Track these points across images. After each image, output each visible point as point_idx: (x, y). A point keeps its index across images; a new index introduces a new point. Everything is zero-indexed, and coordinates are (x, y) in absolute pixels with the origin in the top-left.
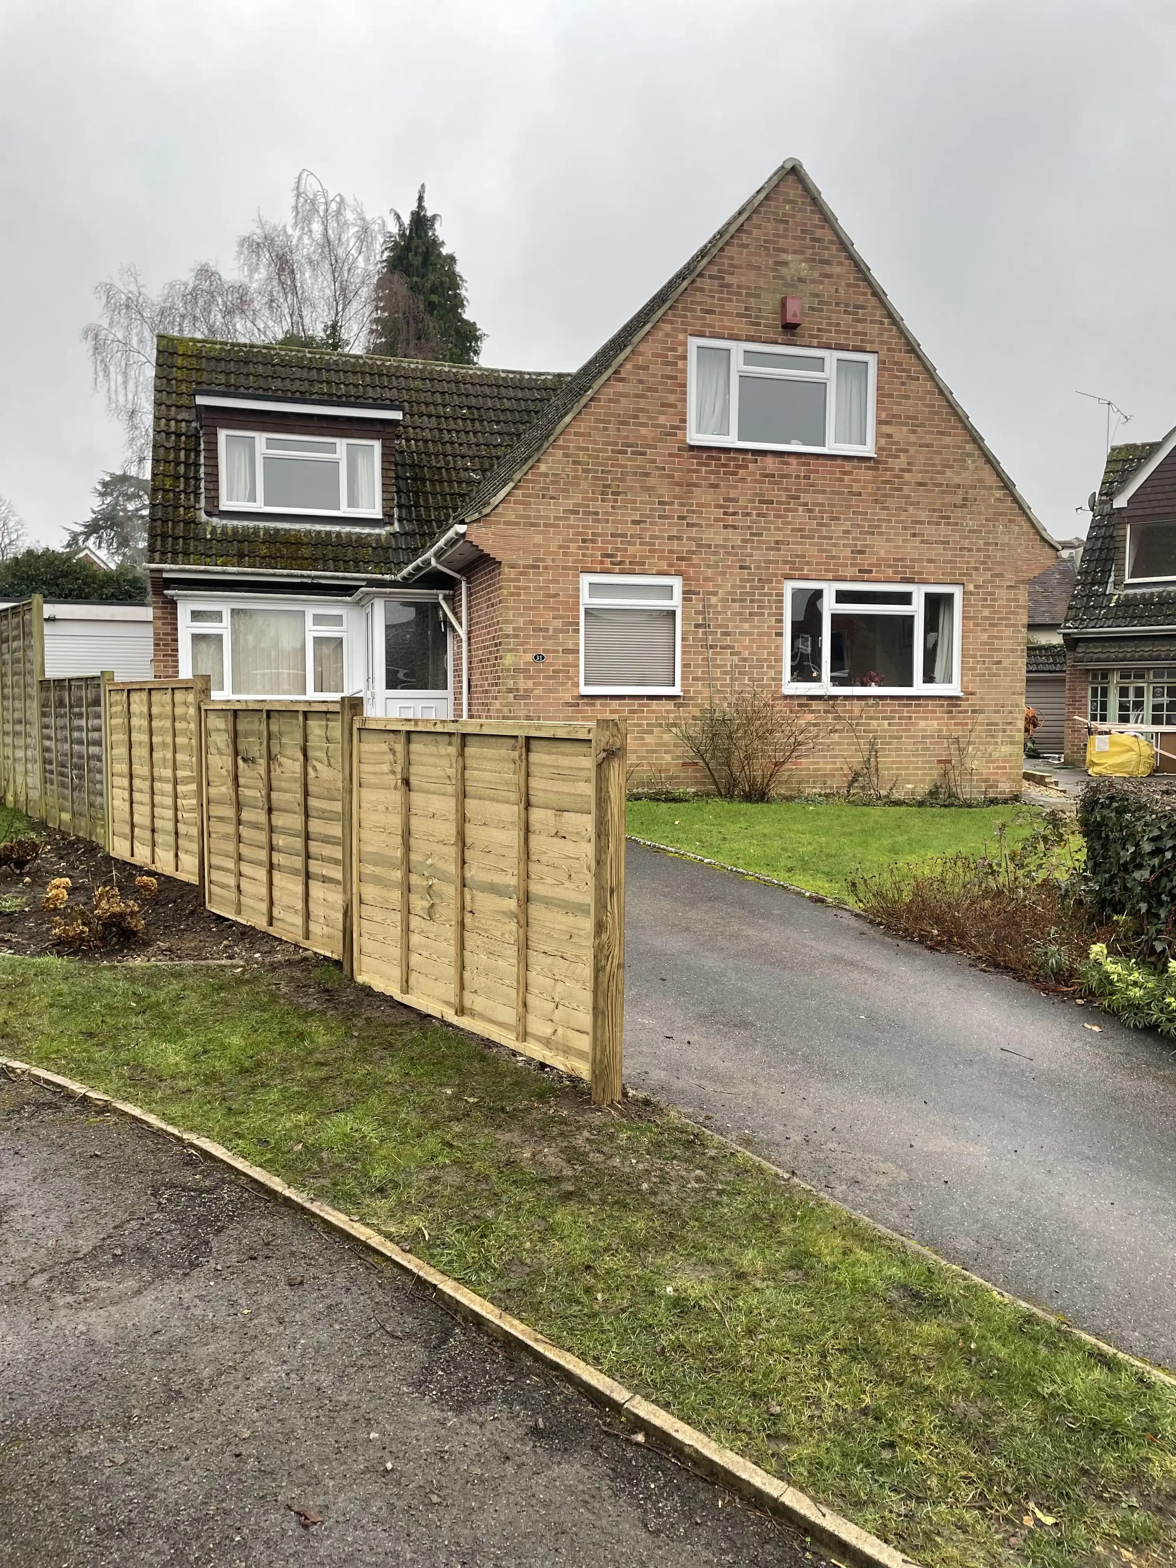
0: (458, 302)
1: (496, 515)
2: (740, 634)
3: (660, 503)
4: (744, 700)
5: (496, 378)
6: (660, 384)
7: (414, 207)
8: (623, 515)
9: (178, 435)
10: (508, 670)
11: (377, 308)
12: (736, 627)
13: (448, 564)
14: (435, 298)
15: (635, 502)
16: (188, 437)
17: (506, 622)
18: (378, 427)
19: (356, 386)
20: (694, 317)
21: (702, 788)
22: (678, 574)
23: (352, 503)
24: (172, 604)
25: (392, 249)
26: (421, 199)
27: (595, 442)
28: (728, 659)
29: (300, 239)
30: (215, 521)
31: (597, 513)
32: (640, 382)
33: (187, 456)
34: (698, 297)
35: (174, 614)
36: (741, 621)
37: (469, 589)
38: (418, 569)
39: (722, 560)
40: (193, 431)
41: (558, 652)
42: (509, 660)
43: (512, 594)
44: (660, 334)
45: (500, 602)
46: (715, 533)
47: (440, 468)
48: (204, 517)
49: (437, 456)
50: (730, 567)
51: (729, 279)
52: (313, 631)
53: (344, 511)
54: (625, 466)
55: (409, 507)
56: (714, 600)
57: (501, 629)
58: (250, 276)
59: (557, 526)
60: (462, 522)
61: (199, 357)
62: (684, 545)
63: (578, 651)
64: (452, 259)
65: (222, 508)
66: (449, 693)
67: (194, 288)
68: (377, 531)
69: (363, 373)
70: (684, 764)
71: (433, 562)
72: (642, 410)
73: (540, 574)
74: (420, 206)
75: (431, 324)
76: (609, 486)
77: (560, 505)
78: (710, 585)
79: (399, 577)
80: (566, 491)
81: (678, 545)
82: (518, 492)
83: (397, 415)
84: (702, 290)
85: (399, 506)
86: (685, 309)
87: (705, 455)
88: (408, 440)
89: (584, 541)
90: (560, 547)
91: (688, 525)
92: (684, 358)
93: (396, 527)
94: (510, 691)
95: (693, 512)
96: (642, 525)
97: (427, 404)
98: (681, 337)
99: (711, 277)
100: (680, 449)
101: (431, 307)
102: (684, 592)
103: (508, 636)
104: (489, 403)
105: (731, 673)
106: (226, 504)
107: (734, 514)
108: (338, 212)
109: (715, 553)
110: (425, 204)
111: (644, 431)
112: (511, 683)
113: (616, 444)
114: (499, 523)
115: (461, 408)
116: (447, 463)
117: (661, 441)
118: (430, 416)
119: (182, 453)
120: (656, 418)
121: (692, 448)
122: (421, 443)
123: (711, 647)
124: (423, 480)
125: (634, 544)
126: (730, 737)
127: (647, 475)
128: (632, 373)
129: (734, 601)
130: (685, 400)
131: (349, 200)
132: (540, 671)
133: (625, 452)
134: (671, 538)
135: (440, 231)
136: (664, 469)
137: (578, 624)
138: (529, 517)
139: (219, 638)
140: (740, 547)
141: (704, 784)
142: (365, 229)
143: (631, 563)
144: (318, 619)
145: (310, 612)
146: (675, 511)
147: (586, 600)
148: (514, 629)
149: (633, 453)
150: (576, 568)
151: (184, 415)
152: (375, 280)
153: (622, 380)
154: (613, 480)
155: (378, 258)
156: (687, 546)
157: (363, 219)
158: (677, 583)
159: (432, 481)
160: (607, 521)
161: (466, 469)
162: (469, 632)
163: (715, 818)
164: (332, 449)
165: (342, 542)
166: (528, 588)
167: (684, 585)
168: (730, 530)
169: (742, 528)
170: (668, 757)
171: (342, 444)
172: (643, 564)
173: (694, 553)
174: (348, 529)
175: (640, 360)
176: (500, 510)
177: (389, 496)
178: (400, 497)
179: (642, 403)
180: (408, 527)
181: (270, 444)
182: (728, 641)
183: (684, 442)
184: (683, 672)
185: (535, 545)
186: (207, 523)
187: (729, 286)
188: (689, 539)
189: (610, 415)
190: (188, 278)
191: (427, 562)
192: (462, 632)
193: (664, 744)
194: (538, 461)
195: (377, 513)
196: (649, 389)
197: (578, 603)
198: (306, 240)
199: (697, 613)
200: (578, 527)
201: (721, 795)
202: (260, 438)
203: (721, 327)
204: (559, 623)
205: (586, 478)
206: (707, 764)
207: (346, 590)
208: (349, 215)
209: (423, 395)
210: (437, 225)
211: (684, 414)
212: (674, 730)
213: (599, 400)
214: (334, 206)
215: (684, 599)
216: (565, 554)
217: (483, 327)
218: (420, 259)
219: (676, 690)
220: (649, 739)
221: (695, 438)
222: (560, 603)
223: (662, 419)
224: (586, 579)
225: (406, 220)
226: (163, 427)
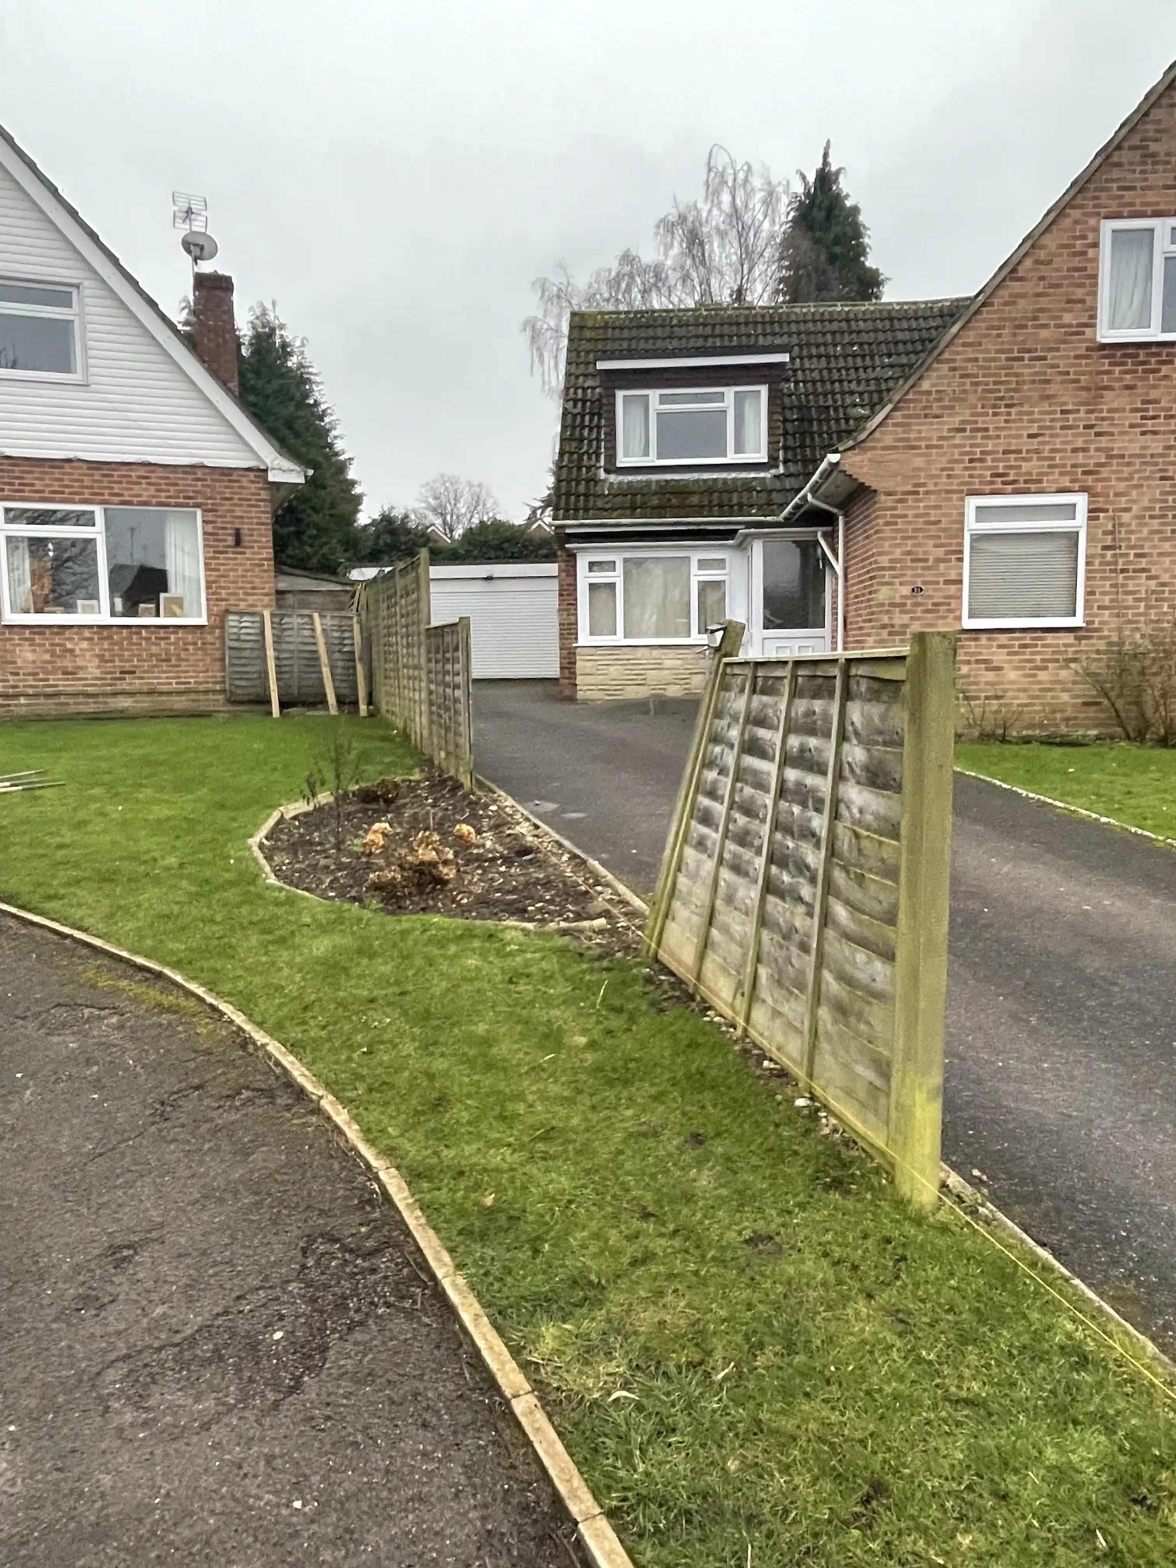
0: (861, 250)
1: (875, 440)
2: (1161, 554)
3: (1063, 412)
4: (1162, 630)
5: (889, 312)
6: (1066, 278)
7: (819, 165)
8: (1018, 429)
9: (584, 402)
10: (883, 605)
11: (780, 268)
12: (1154, 547)
13: (826, 499)
14: (838, 250)
15: (1032, 413)
16: (592, 402)
17: (881, 554)
18: (766, 372)
19: (749, 336)
20: (1110, 198)
21: (1104, 730)
22: (1082, 490)
23: (738, 450)
24: (572, 557)
25: (797, 210)
26: (826, 156)
27: (987, 351)
28: (1143, 584)
29: (710, 211)
30: (613, 478)
31: (986, 430)
32: (1042, 278)
33: (591, 420)
34: (1116, 173)
35: (575, 566)
36: (1162, 540)
37: (846, 523)
38: (797, 507)
39: (1137, 472)
40: (597, 397)
41: (937, 583)
42: (883, 594)
43: (887, 524)
44: (1067, 222)
45: (876, 532)
46: (1130, 441)
47: (828, 407)
48: (602, 475)
49: (825, 395)
50: (1147, 478)
51: (1153, 147)
52: (697, 576)
53: (731, 458)
54: (1021, 374)
55: (794, 449)
56: (1126, 517)
57: (876, 562)
58: (666, 254)
59: (940, 447)
60: (836, 451)
61: (605, 328)
62: (1091, 457)
63: (960, 582)
64: (855, 210)
65: (619, 465)
66: (826, 631)
67: (618, 274)
68: (762, 475)
69: (756, 323)
70: (1085, 704)
71: (810, 497)
72: (1042, 310)
73: (920, 500)
74: (825, 163)
75: (833, 274)
76: (1002, 398)
77: (943, 423)
78: (1123, 502)
79: (780, 518)
80: (952, 408)
81: (1085, 457)
82: (898, 414)
83: (785, 358)
84: (1118, 165)
85: (786, 448)
86: (1096, 189)
87: (1119, 353)
88: (797, 383)
89: (971, 461)
90: (943, 469)
91: (1098, 434)
92: (1096, 245)
93: (781, 470)
94: (884, 627)
95: (1103, 419)
96: (1040, 439)
97: (818, 346)
98: (1092, 222)
99: (1131, 148)
100: (1088, 349)
101: (833, 259)
102: (1090, 511)
103: (883, 569)
104: (881, 337)
105: (1146, 599)
106: (622, 461)
107: (1154, 418)
108: (746, 181)
109: (1129, 464)
110: (830, 159)
111: (1044, 334)
112: (885, 619)
113: (1011, 351)
114: (875, 448)
115: (853, 345)
116: (835, 401)
117: (1065, 342)
118: (819, 357)
119: (587, 418)
120: (1060, 318)
121: (1104, 346)
122: (809, 385)
123: (1123, 571)
124: (811, 421)
125: (1029, 460)
126: (1142, 672)
127: (1048, 382)
128: (1032, 270)
129: (1152, 517)
130: (1095, 294)
131: (756, 168)
132: (917, 604)
133: (1022, 359)
134: (1075, 450)
135: (844, 185)
136: (1068, 373)
137: (961, 552)
138: (908, 440)
139: (612, 586)
140: (1161, 455)
141: (1108, 726)
142: (771, 193)
143: (1026, 482)
144: (703, 564)
145: (695, 557)
146: (1080, 419)
147: (972, 525)
148: (892, 561)
149: (1031, 359)
150: (961, 491)
151: (590, 383)
152: (778, 240)
153: (1020, 279)
154: (1008, 390)
155: (783, 219)
156: (1095, 458)
157: (769, 183)
158: (1081, 501)
159: (820, 421)
160: (998, 437)
161: (855, 405)
162: (846, 569)
163: (1119, 766)
164: (721, 397)
165: (729, 488)
166: (905, 516)
167: (1090, 503)
168: (1149, 437)
169: (1165, 433)
170: (1065, 697)
171: (730, 392)
172: (1040, 481)
173: (1102, 465)
174: (734, 475)
175: (1042, 254)
176: (877, 435)
177: (775, 439)
178: (785, 440)
179: (1044, 303)
180: (792, 468)
181: (663, 400)
182: (1143, 563)
183: (1093, 340)
184: (1086, 601)
185: (915, 469)
186: (604, 481)
187: (1154, 155)
188: (1097, 450)
189: (1004, 319)
190: (614, 265)
191: (804, 498)
192: (839, 567)
193: (1060, 682)
194: (920, 378)
195: (762, 457)
196: (1051, 286)
197: (962, 530)
198: (715, 212)
199: (1105, 533)
200: (964, 446)
201: (1128, 738)
202: (654, 395)
203: (1143, 204)
204: (940, 552)
205: (975, 391)
206: (1113, 705)
207: (730, 534)
208: (757, 182)
209: (812, 337)
210: (841, 178)
211: (1094, 309)
212: (1072, 665)
213: (992, 304)
214: (741, 176)
215: (1090, 519)
216: (949, 476)
217: (885, 272)
218: (823, 214)
219: (1077, 621)
220: (1042, 676)
221: (1106, 334)
222: (944, 530)
223: (1067, 318)
224: (973, 503)
225: (811, 178)
226: (571, 395)
